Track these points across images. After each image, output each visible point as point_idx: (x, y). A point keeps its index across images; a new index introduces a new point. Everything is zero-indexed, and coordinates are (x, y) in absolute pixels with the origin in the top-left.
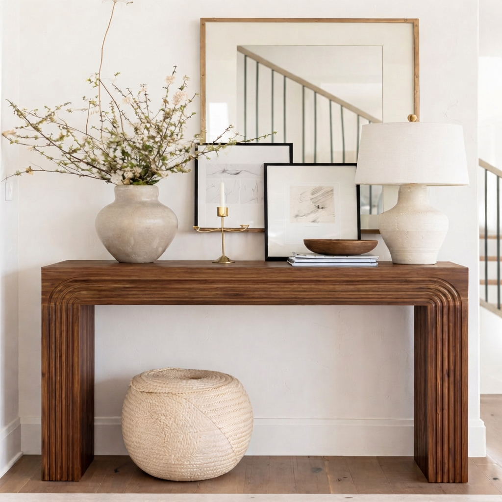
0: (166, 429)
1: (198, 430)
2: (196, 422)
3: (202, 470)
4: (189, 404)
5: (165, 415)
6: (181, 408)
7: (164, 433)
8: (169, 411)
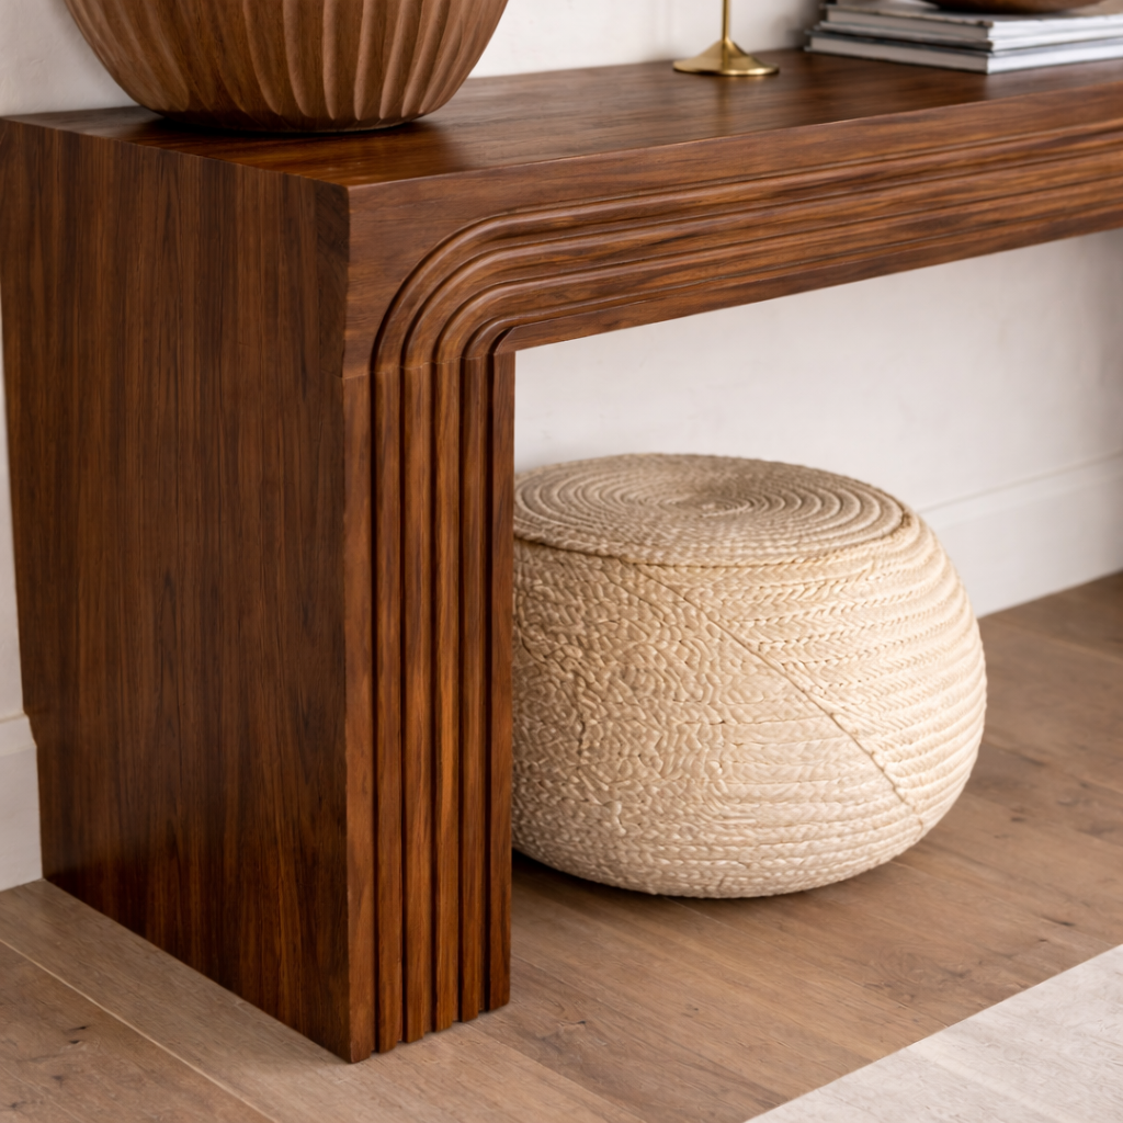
0: (585, 700)
1: (728, 716)
2: (717, 680)
3: (756, 866)
4: (685, 610)
5: (584, 641)
6: (651, 626)
7: (575, 712)
8: (604, 631)
